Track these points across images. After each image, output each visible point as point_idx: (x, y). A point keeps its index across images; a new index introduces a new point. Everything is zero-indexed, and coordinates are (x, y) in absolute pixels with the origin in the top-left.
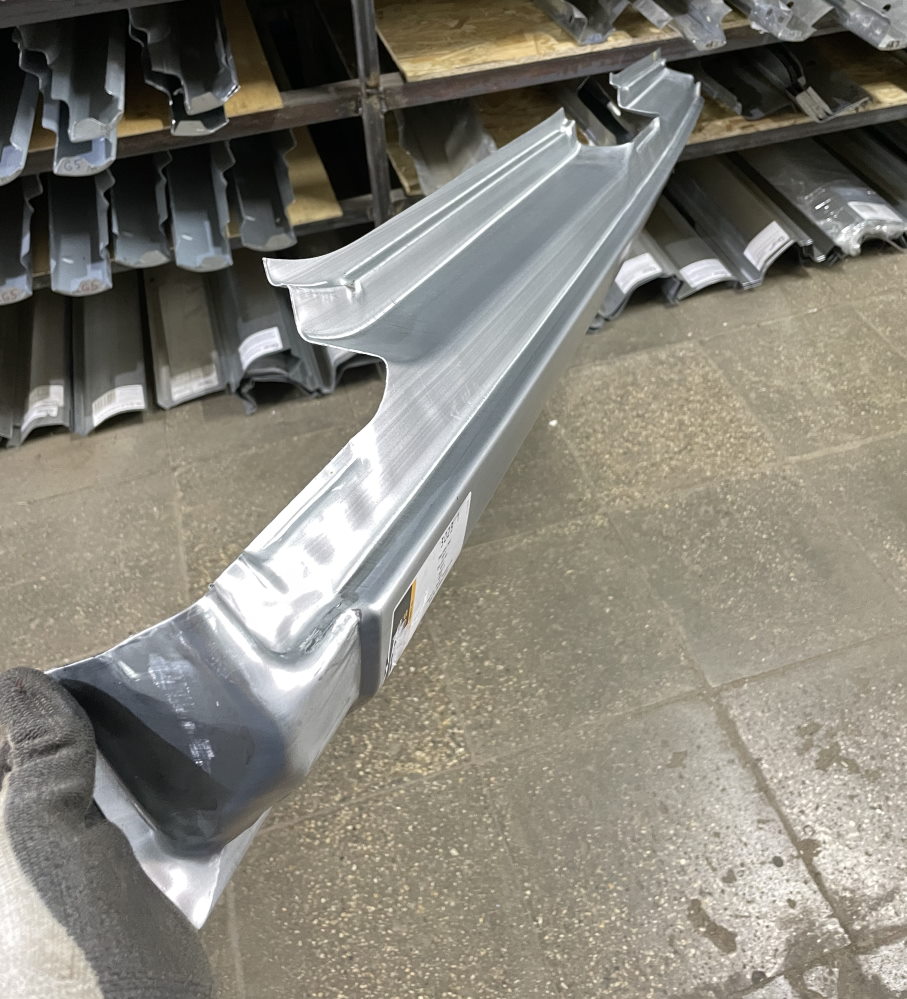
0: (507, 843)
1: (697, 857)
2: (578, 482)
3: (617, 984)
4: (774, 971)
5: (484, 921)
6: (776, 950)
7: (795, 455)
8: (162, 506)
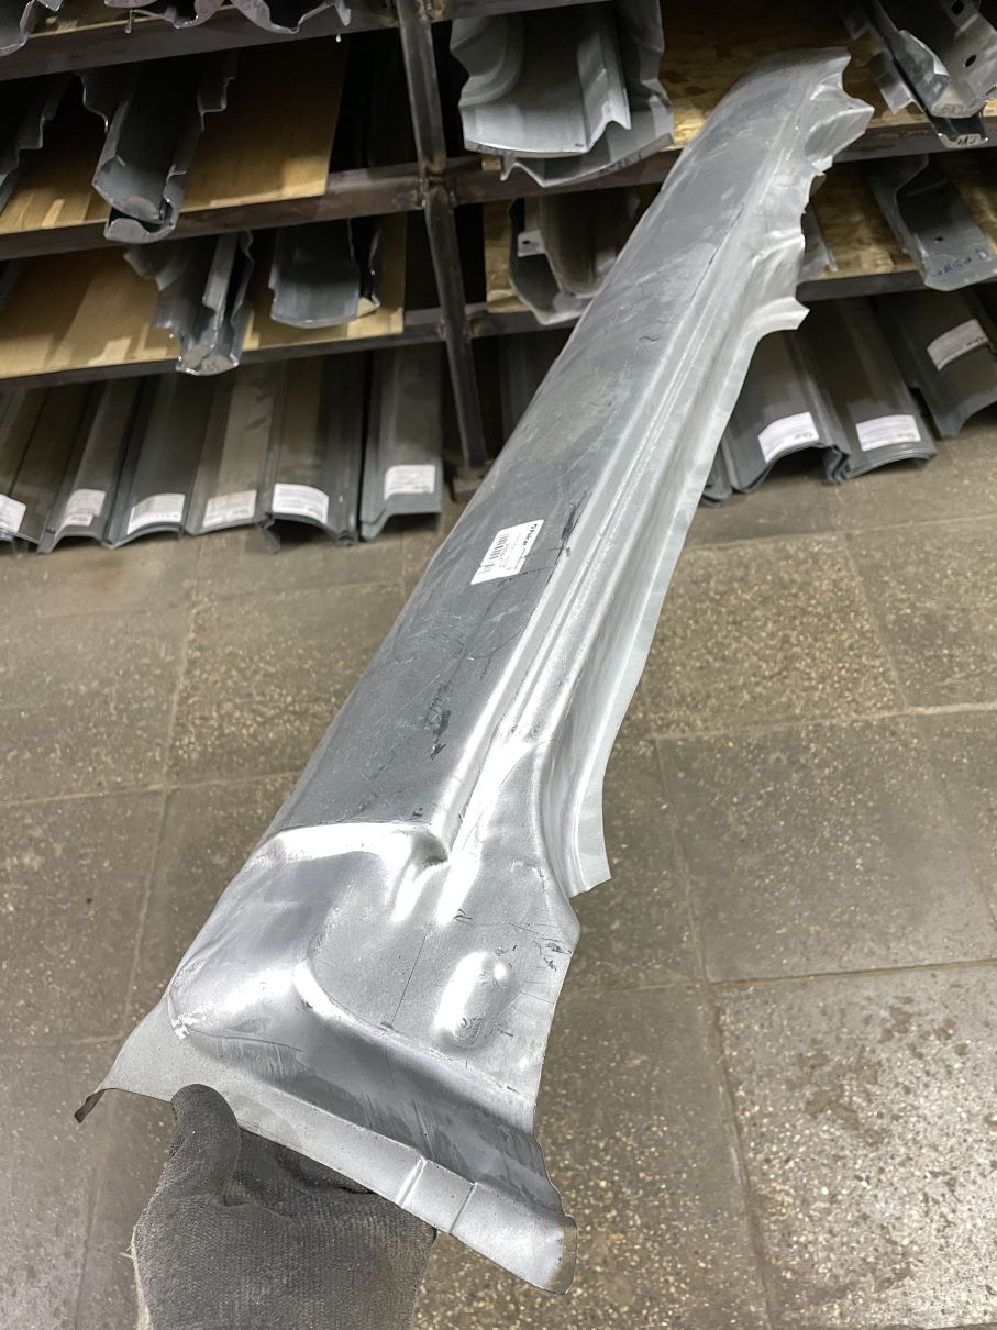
3: (481, 1304)
7: (919, 705)
8: (170, 646)
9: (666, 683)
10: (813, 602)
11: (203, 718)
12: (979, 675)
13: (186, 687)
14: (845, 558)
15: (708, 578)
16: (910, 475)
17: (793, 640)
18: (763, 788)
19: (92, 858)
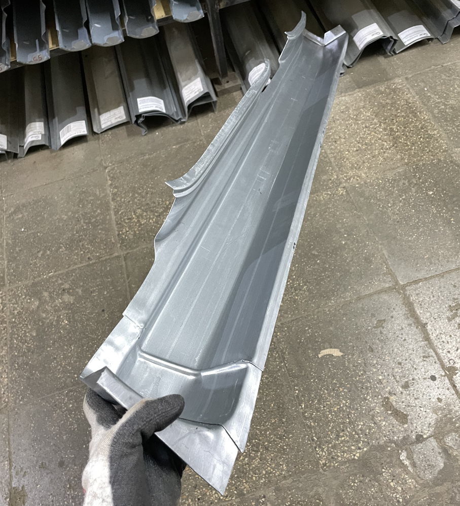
0: (286, 367)
1: (388, 375)
2: (329, 169)
3: (343, 438)
4: (428, 434)
5: (274, 405)
6: (430, 424)
7: (459, 147)
9: (343, 160)
10: (399, 111)
11: (128, 219)
13: (115, 206)
14: (408, 89)
16: (427, 45)
17: (395, 130)
18: (401, 197)
19: (98, 291)
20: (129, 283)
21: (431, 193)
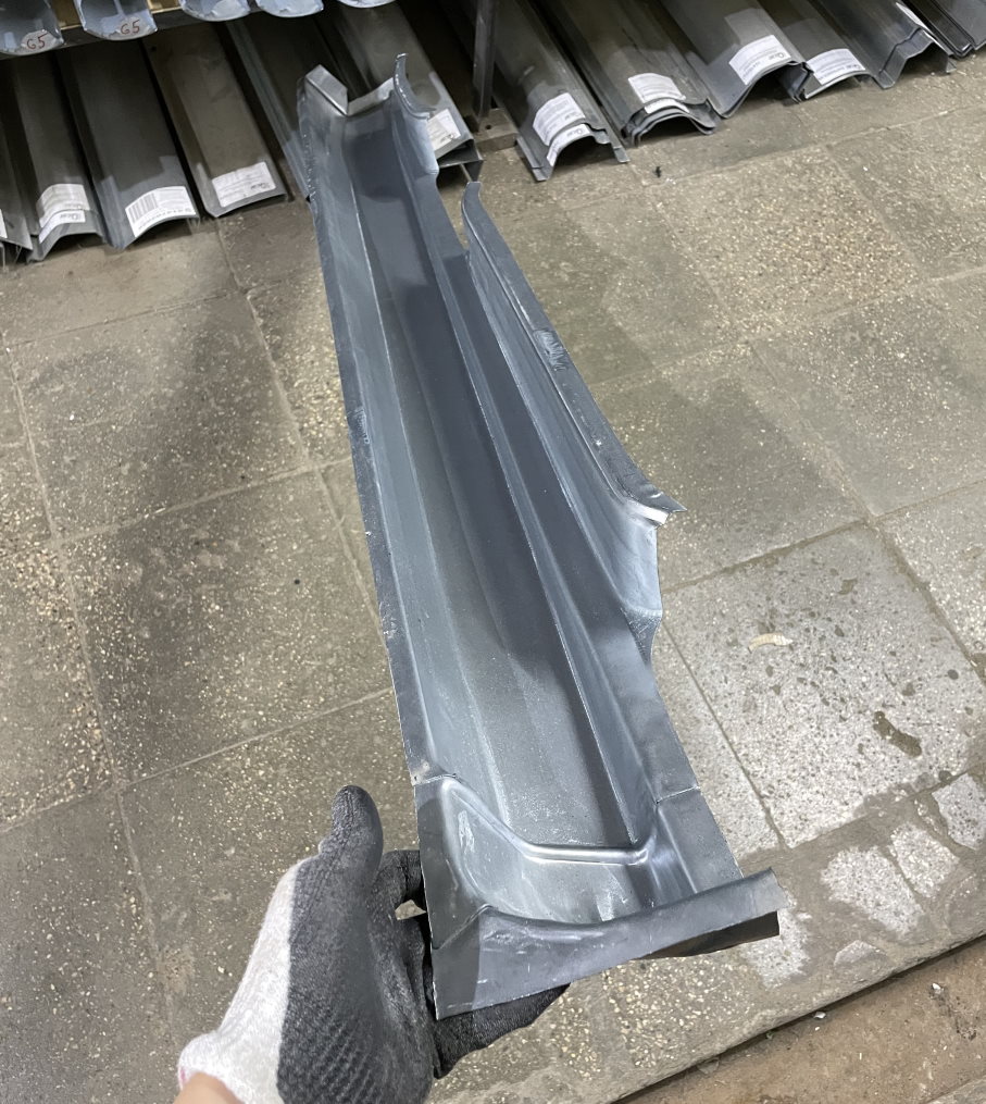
2: (713, 307)
4: (957, 770)
6: (959, 752)
7: (938, 276)
8: (242, 335)
9: (737, 292)
10: (825, 206)
11: (318, 397)
12: (970, 246)
13: (284, 371)
14: (834, 166)
15: (731, 196)
16: (856, 89)
17: (822, 240)
18: (851, 362)
19: (277, 544)
20: (343, 525)
21: (902, 355)
